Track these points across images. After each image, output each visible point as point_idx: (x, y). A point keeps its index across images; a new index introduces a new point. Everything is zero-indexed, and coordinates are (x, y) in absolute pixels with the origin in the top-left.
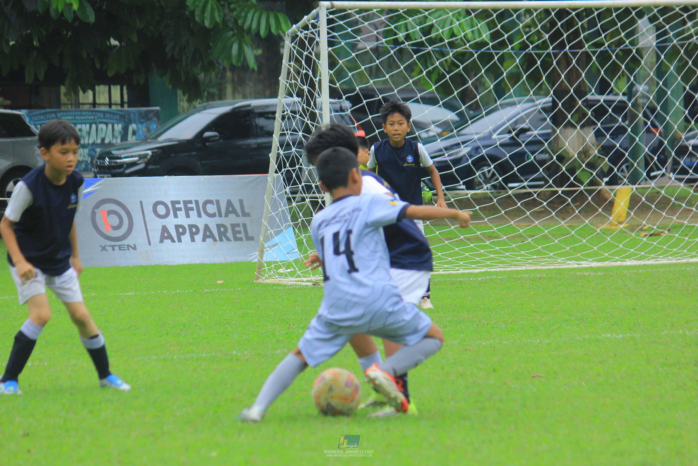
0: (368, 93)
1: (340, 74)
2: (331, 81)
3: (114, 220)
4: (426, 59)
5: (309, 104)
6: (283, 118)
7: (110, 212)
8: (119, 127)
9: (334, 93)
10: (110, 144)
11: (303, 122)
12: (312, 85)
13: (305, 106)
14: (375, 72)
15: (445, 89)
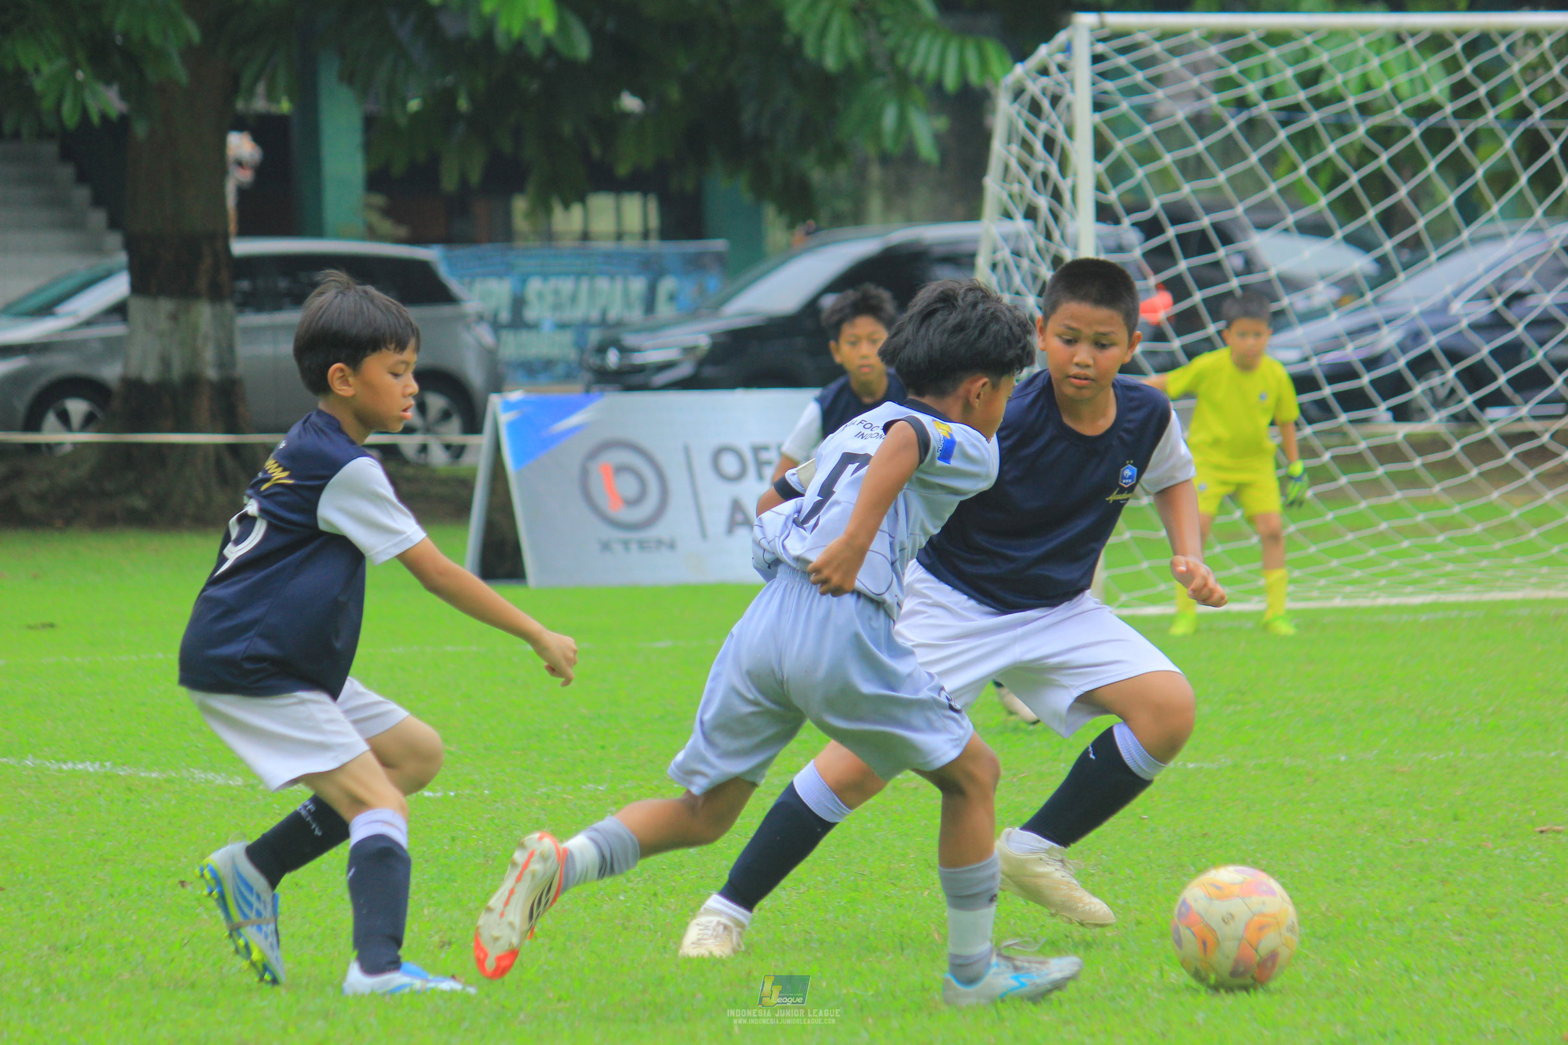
0: (1178, 214)
1: (1118, 173)
2: (1100, 188)
3: (628, 486)
4: (1306, 141)
5: (1049, 236)
6: (994, 266)
7: (621, 469)
8: (638, 285)
9: (1104, 213)
10: (619, 324)
11: (1035, 277)
12: (1056, 195)
13: (1042, 240)
14: (1194, 168)
15: (1349, 207)
